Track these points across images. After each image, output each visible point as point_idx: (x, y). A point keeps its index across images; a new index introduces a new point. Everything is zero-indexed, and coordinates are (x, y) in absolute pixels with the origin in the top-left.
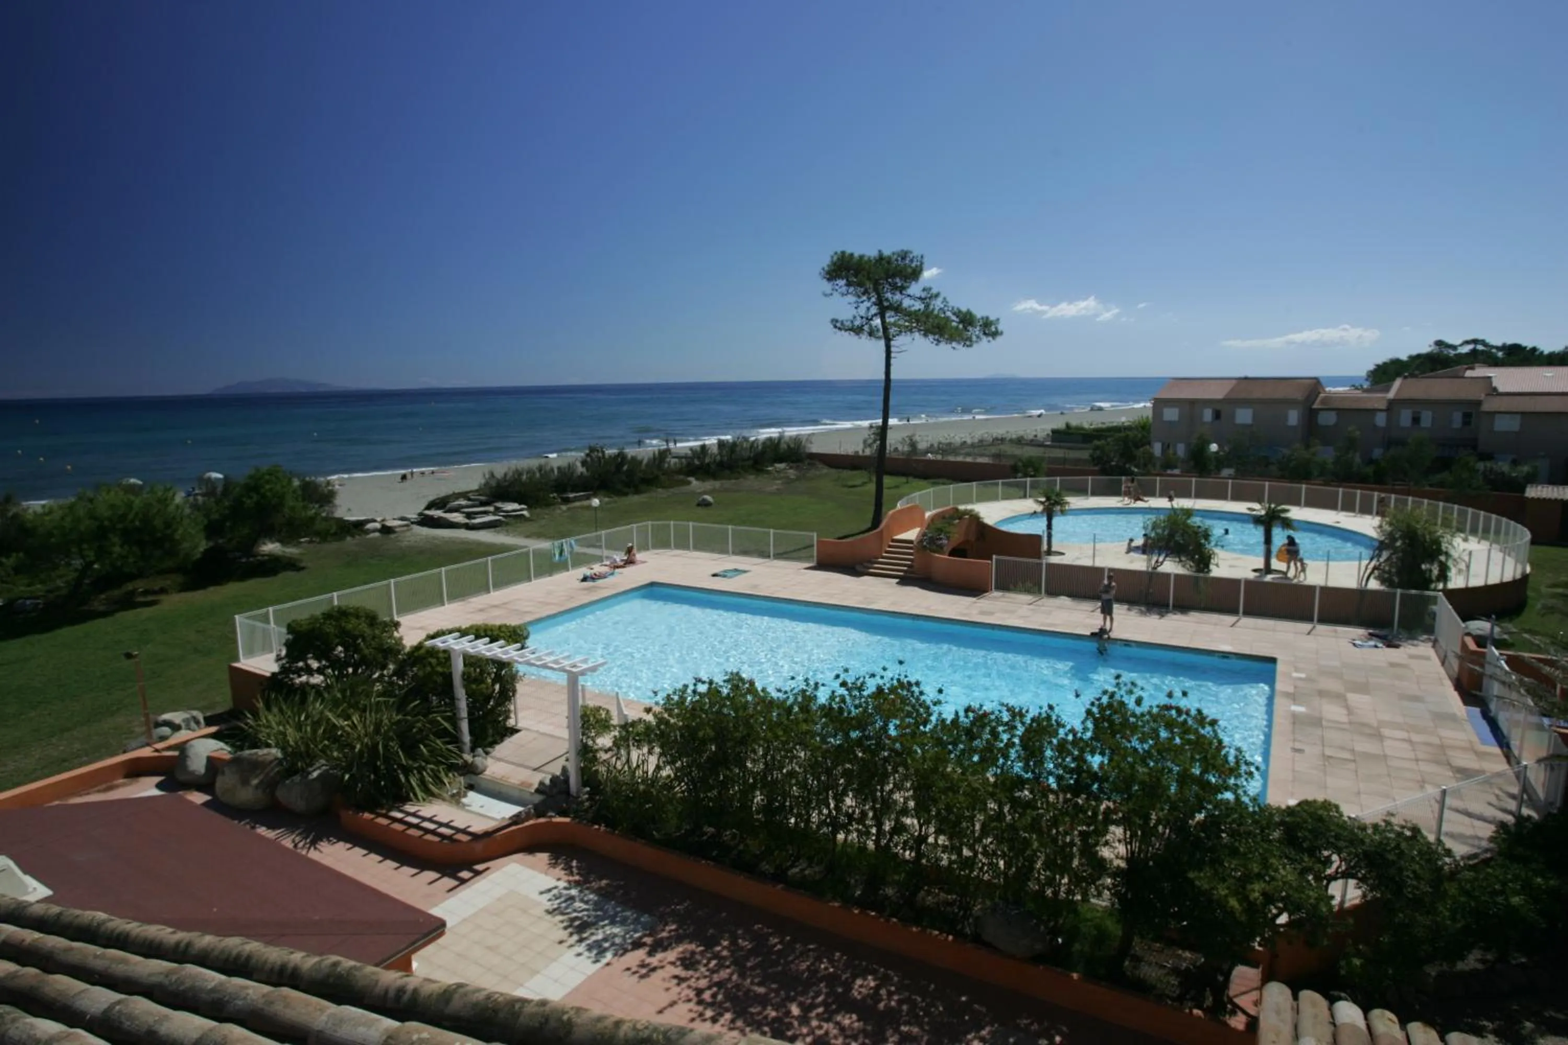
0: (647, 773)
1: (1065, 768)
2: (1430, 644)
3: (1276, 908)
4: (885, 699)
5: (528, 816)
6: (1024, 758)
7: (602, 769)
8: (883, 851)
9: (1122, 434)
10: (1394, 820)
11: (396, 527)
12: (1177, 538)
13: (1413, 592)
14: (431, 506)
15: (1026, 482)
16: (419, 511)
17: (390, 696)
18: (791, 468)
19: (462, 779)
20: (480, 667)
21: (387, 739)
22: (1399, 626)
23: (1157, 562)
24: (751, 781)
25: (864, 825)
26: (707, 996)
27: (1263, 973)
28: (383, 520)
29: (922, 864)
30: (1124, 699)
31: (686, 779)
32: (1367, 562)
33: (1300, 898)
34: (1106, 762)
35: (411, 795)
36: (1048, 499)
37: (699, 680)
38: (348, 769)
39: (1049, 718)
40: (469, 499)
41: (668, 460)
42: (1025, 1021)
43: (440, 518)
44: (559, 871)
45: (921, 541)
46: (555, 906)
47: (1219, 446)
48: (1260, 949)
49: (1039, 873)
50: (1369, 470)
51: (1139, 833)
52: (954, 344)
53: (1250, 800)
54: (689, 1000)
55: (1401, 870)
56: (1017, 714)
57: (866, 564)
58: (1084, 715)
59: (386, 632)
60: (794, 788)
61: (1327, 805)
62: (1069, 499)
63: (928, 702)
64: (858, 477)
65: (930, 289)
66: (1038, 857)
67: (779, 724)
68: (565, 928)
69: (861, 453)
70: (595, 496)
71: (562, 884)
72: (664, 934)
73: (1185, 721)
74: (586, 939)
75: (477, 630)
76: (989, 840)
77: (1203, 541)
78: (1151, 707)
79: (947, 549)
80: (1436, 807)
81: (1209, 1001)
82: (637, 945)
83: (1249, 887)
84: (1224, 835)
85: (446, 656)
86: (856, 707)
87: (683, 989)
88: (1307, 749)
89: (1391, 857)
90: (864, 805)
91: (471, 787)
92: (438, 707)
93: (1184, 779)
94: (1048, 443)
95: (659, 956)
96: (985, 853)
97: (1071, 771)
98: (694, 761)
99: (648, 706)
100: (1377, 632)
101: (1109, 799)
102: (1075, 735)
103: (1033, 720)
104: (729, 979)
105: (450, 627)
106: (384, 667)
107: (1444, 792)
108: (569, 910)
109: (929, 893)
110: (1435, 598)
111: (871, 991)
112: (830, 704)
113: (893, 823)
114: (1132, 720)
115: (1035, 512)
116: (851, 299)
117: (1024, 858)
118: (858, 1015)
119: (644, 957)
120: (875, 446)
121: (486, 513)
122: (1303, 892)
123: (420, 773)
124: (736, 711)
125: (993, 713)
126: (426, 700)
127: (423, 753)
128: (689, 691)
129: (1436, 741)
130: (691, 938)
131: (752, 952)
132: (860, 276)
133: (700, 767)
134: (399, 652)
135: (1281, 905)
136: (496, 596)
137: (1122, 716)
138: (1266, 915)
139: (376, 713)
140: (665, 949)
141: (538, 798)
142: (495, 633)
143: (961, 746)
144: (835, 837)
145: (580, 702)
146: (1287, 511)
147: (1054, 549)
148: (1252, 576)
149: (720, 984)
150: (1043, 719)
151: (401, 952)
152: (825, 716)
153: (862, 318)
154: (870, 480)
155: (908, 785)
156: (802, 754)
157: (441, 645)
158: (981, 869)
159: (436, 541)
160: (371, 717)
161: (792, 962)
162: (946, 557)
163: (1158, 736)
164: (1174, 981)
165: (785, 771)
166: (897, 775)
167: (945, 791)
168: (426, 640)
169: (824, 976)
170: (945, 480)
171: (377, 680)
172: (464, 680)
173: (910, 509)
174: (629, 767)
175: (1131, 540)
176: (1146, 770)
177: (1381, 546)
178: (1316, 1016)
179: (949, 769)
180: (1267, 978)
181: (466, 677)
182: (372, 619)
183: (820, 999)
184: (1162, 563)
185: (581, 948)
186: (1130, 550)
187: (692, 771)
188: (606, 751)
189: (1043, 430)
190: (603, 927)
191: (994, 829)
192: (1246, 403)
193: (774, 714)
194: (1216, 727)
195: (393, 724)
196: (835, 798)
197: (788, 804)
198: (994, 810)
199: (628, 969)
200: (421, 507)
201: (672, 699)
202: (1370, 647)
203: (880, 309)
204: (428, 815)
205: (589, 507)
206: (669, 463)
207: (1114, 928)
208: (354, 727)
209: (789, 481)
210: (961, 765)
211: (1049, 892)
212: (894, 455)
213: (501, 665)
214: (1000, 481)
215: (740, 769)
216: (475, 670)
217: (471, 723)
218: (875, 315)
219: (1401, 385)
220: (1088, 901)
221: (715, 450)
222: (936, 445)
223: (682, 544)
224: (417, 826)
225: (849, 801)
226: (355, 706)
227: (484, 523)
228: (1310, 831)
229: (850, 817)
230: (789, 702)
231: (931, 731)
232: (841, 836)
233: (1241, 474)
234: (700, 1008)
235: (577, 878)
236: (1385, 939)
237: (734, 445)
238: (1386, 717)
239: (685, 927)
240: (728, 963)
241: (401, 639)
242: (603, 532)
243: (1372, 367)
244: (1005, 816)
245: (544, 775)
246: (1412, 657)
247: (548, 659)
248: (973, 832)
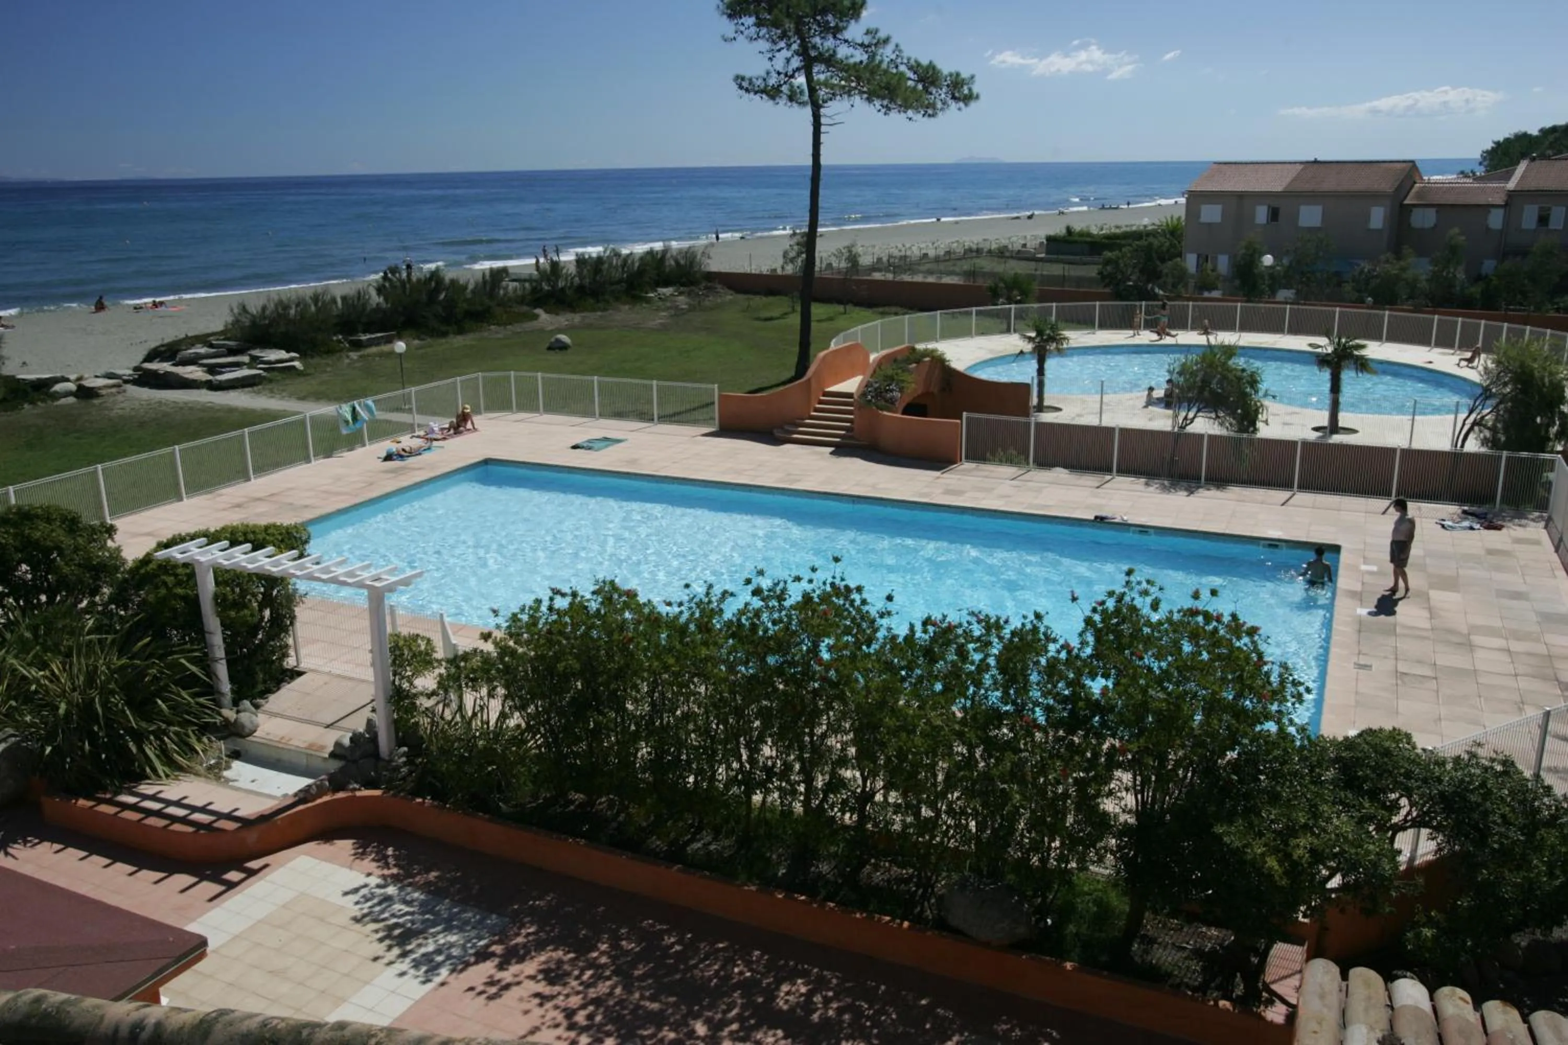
0: (488, 723)
1: (1057, 696)
2: (1543, 524)
3: (1328, 868)
4: (814, 611)
5: (321, 792)
6: (1002, 685)
7: (425, 721)
8: (815, 814)
9: (1143, 243)
10: (1481, 752)
11: (100, 388)
12: (1213, 386)
13: (1524, 454)
14: (152, 356)
15: (1010, 309)
16: (135, 364)
17: (107, 633)
18: (681, 294)
19: (222, 745)
20: (238, 585)
21: (106, 693)
22: (1502, 502)
23: (1186, 418)
24: (633, 728)
25: (788, 781)
26: (580, 1018)
27: (1308, 951)
28: (80, 379)
29: (868, 830)
30: (1135, 602)
31: (542, 729)
32: (1465, 415)
33: (1357, 854)
34: (1111, 686)
35: (148, 770)
36: (1040, 333)
37: (556, 592)
38: (50, 738)
39: (1035, 630)
40: (211, 346)
41: (504, 284)
42: (1004, 1027)
43: (167, 373)
44: (368, 864)
45: (864, 395)
46: (365, 911)
47: (1275, 257)
48: (1306, 920)
49: (1022, 836)
50: (1476, 290)
51: (1153, 778)
52: (910, 113)
53: (1298, 731)
54: (557, 1026)
55: (1486, 814)
56: (993, 626)
57: (787, 427)
58: (1083, 625)
59: (95, 540)
60: (693, 736)
61: (1396, 735)
62: (1067, 333)
63: (873, 612)
64: (777, 306)
65: (877, 31)
66: (1021, 815)
67: (670, 650)
68: (381, 940)
69: (779, 272)
70: (400, 338)
71: (374, 881)
72: (520, 940)
73: (1216, 630)
74: (411, 951)
75: (232, 533)
76: (956, 794)
77: (1248, 390)
78: (1171, 612)
79: (901, 405)
80: (1537, 732)
81: (1239, 990)
82: (483, 956)
83: (1292, 842)
84: (1262, 777)
85: (188, 574)
86: (774, 623)
87: (547, 1011)
88: (1375, 665)
89: (1473, 798)
90: (788, 755)
91: (236, 755)
92: (179, 645)
93: (1213, 706)
94: (1043, 255)
95: (514, 968)
96: (950, 812)
97: (1064, 700)
98: (552, 704)
99: (486, 631)
100: (1474, 509)
101: (1114, 736)
102: (1069, 652)
103: (1013, 633)
104: (611, 994)
105: (192, 530)
106: (95, 591)
107: (1547, 714)
108: (386, 915)
109: (876, 867)
110: (1553, 462)
111: (802, 999)
112: (739, 620)
113: (827, 777)
114: (1146, 630)
115: (1022, 352)
116: (764, 45)
117: (1002, 817)
118: (784, 1030)
119: (493, 971)
120: (799, 262)
121: (238, 365)
122: (1361, 847)
123: (158, 738)
124: (610, 634)
125: (960, 625)
126: (159, 635)
127: (162, 711)
128: (544, 608)
129: (1542, 649)
130: (557, 943)
131: (638, 958)
132: (776, 11)
133: (561, 713)
134: (116, 569)
135: (1333, 864)
136: (259, 485)
137: (1133, 625)
138: (1313, 876)
139: (88, 656)
140: (521, 960)
141: (334, 765)
142: (260, 537)
143: (919, 672)
144: (749, 798)
145: (389, 630)
146: (1363, 347)
147: (1046, 403)
148: (1313, 436)
149: (597, 1002)
150: (1028, 632)
151: (145, 982)
152: (733, 636)
153: (779, 73)
154: (794, 311)
155: (847, 726)
156: (702, 689)
157: (179, 556)
158: (945, 833)
159: (164, 408)
160: (79, 664)
161: (695, 966)
162: (899, 415)
163: (1180, 649)
164: (1196, 966)
165: (678, 713)
166: (831, 713)
167: (895, 732)
168: (156, 550)
169: (739, 981)
170: (898, 309)
171: (86, 611)
172: (217, 604)
173: (848, 349)
174: (463, 717)
175: (1151, 389)
176: (1161, 695)
177: (1486, 393)
178: (1369, 998)
179: (901, 703)
180: (1312, 955)
181: (220, 601)
182: (72, 523)
183: (734, 1012)
184: (1192, 421)
185: (405, 965)
186: (1150, 402)
187: (549, 719)
188: (429, 696)
189: (1036, 237)
190: (434, 935)
191: (961, 780)
192: (1312, 197)
193: (663, 636)
194: (1256, 638)
195: (113, 672)
196: (747, 746)
197: (684, 757)
198: (963, 755)
199: (471, 989)
200: (137, 357)
201: (520, 620)
202: (1464, 528)
203: (804, 60)
204: (174, 797)
205: (392, 353)
206: (506, 288)
207: (1120, 904)
208: (54, 678)
209: (678, 312)
210: (918, 697)
211: (1035, 860)
212: (827, 275)
213: (271, 581)
214: (974, 309)
215: (617, 713)
216: (233, 591)
217: (230, 664)
218: (798, 69)
219: (1525, 171)
220: (1087, 869)
221: (572, 269)
222: (885, 259)
223: (528, 404)
224: (159, 814)
225: (767, 751)
226: (56, 650)
227: (237, 379)
228: (1373, 769)
229: (769, 772)
230: (683, 619)
231: (877, 652)
232: (757, 798)
233: (1303, 297)
234: (572, 1034)
235: (395, 871)
236: (1463, 902)
237: (600, 260)
238: (1479, 621)
239: (548, 928)
240: (608, 973)
241: (118, 549)
242: (413, 389)
243: (1489, 146)
244: (977, 762)
245: (341, 733)
246: (1518, 541)
247: (340, 571)
248: (935, 785)
